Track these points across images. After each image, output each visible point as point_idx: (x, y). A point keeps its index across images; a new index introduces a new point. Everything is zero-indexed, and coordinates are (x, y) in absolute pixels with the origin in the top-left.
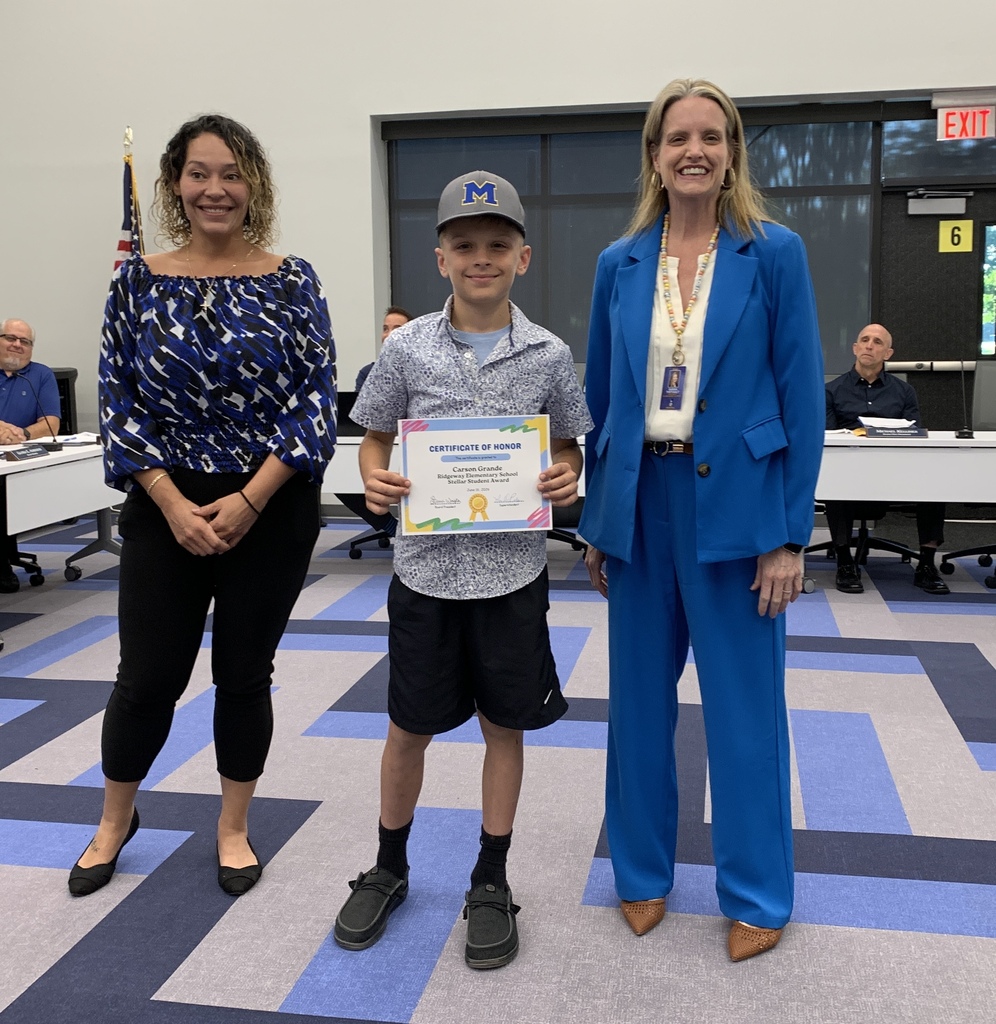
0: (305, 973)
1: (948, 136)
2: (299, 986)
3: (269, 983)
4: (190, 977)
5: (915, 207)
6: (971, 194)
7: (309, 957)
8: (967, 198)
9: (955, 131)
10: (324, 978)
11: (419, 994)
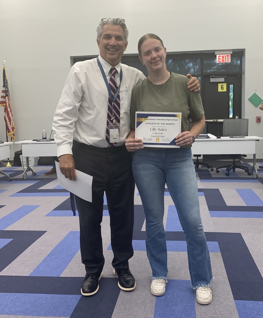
1: (219, 62)
2: (34, 270)
3: (27, 270)
4: (8, 270)
5: (212, 80)
6: (226, 77)
8: (225, 78)
9: (221, 60)
10: (41, 268)
11: (63, 271)
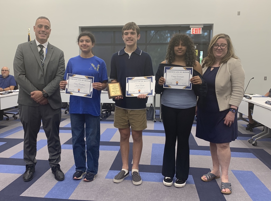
0: (50, 191)
1: (193, 33)
2: (49, 193)
3: (43, 193)
4: (28, 192)
7: (51, 188)
8: (197, 46)
9: (194, 32)
10: (54, 192)
11: (71, 194)
